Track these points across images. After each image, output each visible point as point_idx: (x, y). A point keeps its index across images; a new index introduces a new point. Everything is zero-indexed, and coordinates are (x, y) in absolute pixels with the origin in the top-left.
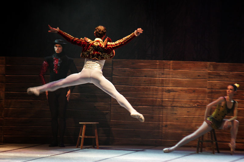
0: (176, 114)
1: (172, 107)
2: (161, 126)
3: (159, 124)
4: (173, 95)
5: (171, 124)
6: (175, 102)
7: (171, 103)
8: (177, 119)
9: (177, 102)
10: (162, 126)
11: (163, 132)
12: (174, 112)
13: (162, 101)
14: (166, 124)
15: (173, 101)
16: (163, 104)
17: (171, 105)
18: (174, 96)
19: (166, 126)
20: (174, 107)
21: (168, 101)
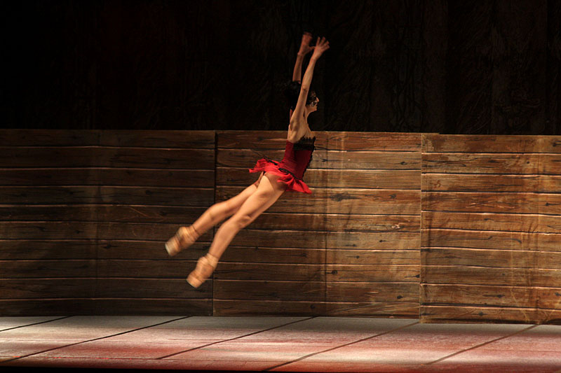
0: (354, 245)
1: (346, 231)
2: (323, 273)
3: (319, 269)
4: (348, 206)
5: (344, 269)
6: (352, 220)
7: (345, 222)
8: (358, 257)
9: (357, 219)
10: (325, 273)
11: (328, 286)
12: (351, 242)
13: (325, 219)
14: (334, 267)
15: (348, 219)
16: (328, 226)
17: (345, 226)
18: (350, 207)
19: (334, 272)
20: (351, 230)
21: (338, 218)
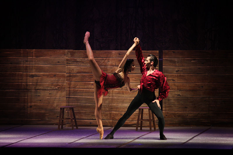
0: (39, 96)
1: (35, 90)
2: (26, 107)
3: (25, 105)
4: (36, 80)
5: (35, 105)
6: (38, 85)
7: (35, 86)
8: (40, 100)
9: (40, 85)
11: (28, 113)
12: (38, 94)
13: (27, 85)
14: (31, 105)
15: (37, 85)
16: (28, 88)
17: (35, 88)
18: (37, 80)
19: (31, 107)
20: (38, 90)
21: (32, 85)
